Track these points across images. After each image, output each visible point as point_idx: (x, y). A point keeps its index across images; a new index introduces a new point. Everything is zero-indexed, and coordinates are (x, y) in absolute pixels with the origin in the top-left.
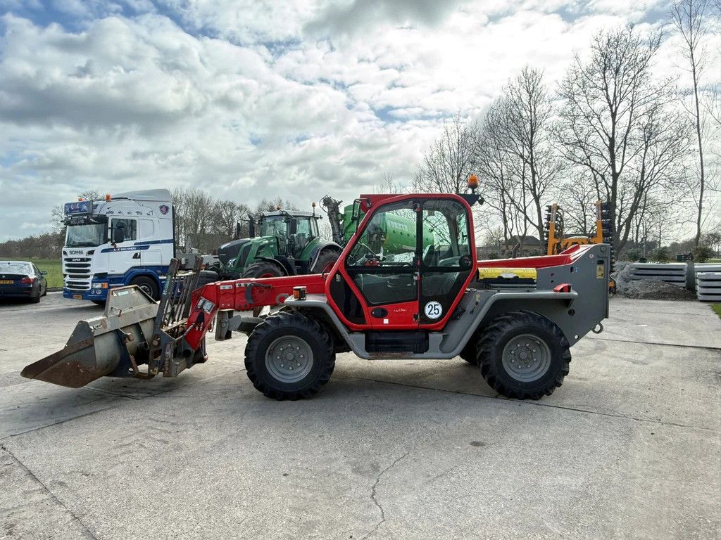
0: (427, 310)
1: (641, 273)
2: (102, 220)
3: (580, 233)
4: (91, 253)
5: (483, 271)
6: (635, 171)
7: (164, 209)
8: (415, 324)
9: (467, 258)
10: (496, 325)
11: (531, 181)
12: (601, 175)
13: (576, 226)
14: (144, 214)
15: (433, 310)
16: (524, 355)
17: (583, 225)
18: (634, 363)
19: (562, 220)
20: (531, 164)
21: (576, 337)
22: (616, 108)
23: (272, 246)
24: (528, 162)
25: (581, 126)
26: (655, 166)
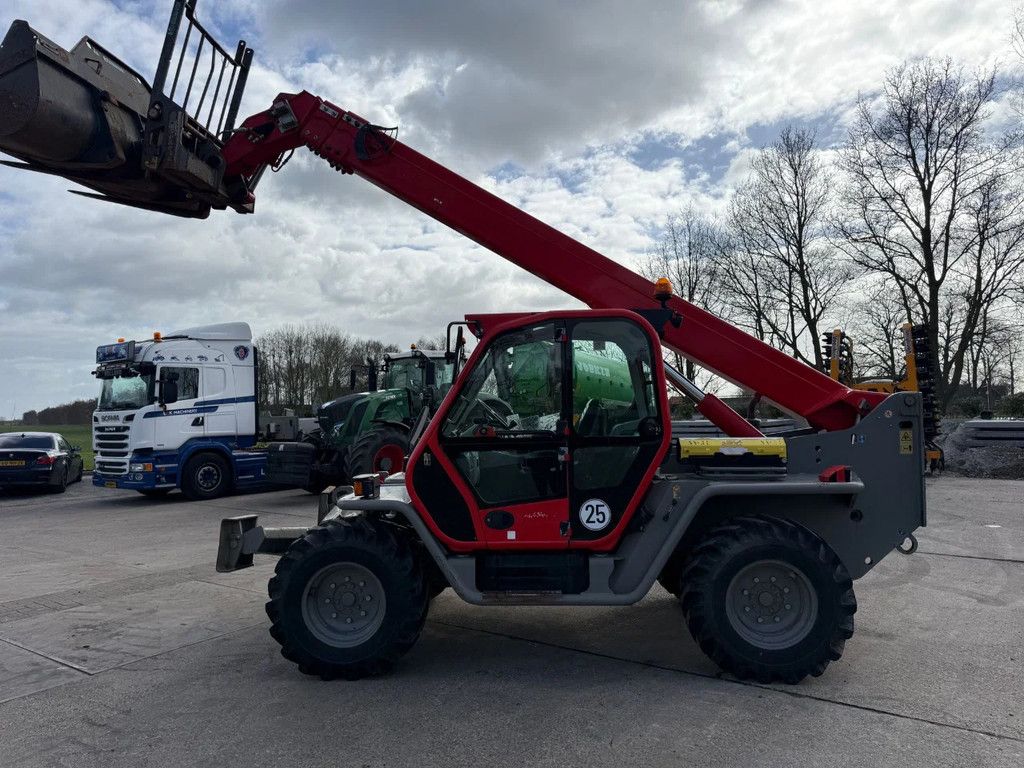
0: (584, 514)
1: (984, 436)
2: (147, 370)
3: (886, 375)
4: (130, 418)
5: (688, 444)
6: (966, 279)
7: (241, 352)
8: (563, 539)
9: (653, 421)
10: (711, 542)
11: (801, 298)
12: (911, 286)
13: (879, 365)
14: (211, 359)
15: (595, 515)
16: (767, 598)
17: (889, 363)
18: (980, 601)
19: (850, 355)
20: (801, 273)
21: (868, 560)
22: (931, 184)
23: (401, 403)
24: (796, 270)
25: (876, 212)
26: (997, 268)
